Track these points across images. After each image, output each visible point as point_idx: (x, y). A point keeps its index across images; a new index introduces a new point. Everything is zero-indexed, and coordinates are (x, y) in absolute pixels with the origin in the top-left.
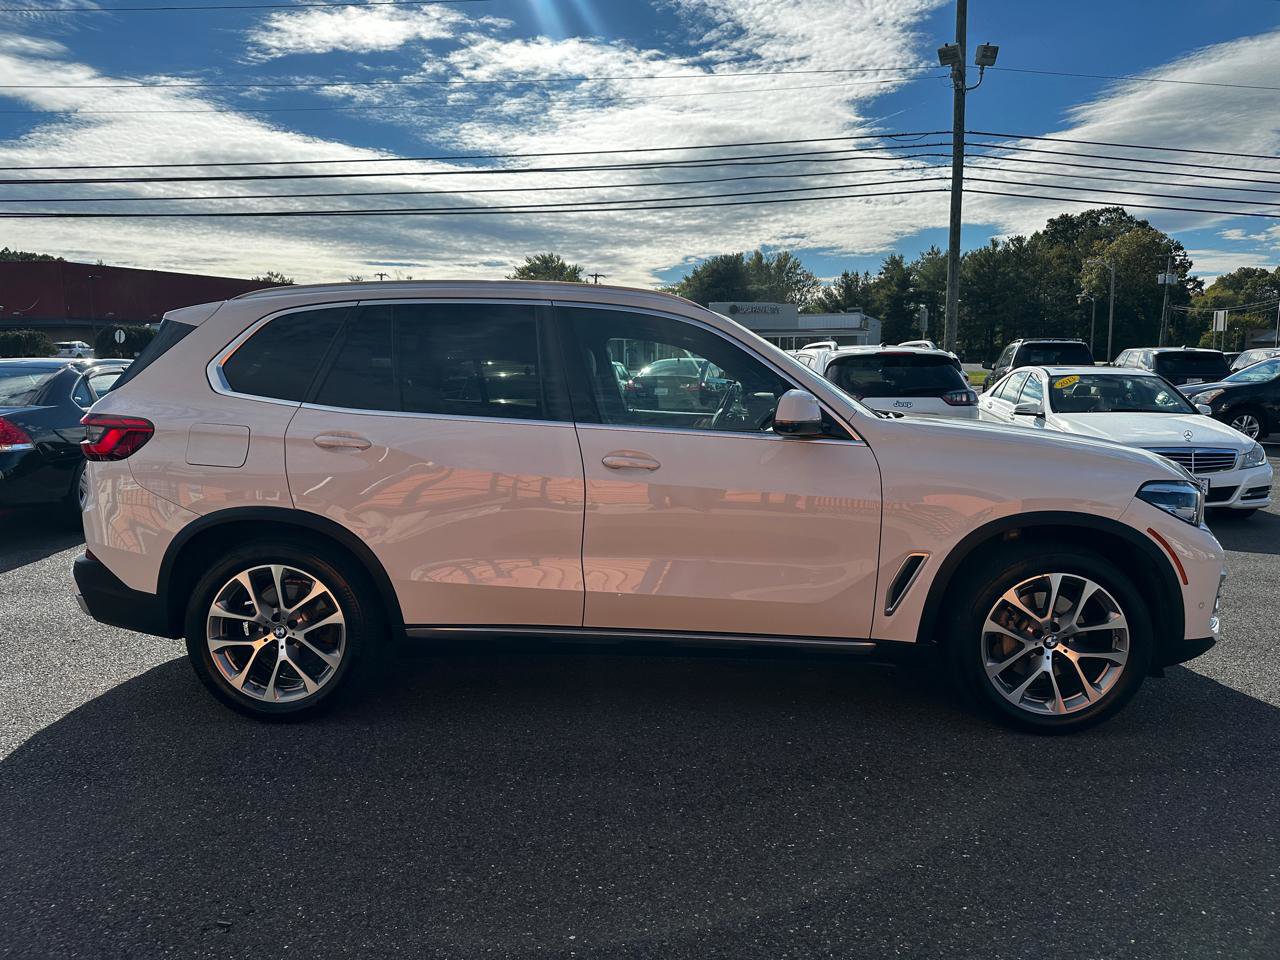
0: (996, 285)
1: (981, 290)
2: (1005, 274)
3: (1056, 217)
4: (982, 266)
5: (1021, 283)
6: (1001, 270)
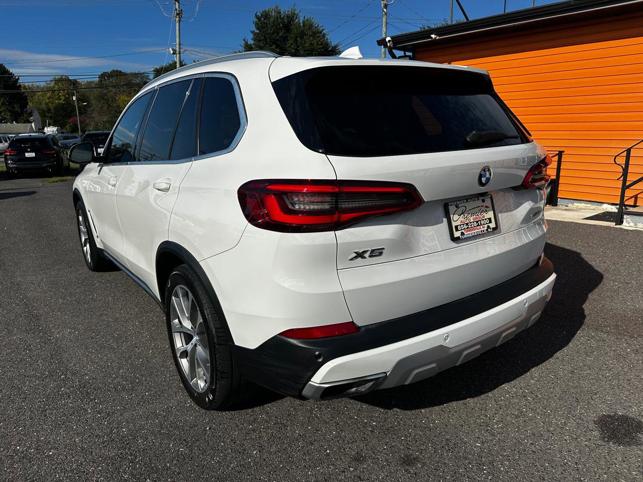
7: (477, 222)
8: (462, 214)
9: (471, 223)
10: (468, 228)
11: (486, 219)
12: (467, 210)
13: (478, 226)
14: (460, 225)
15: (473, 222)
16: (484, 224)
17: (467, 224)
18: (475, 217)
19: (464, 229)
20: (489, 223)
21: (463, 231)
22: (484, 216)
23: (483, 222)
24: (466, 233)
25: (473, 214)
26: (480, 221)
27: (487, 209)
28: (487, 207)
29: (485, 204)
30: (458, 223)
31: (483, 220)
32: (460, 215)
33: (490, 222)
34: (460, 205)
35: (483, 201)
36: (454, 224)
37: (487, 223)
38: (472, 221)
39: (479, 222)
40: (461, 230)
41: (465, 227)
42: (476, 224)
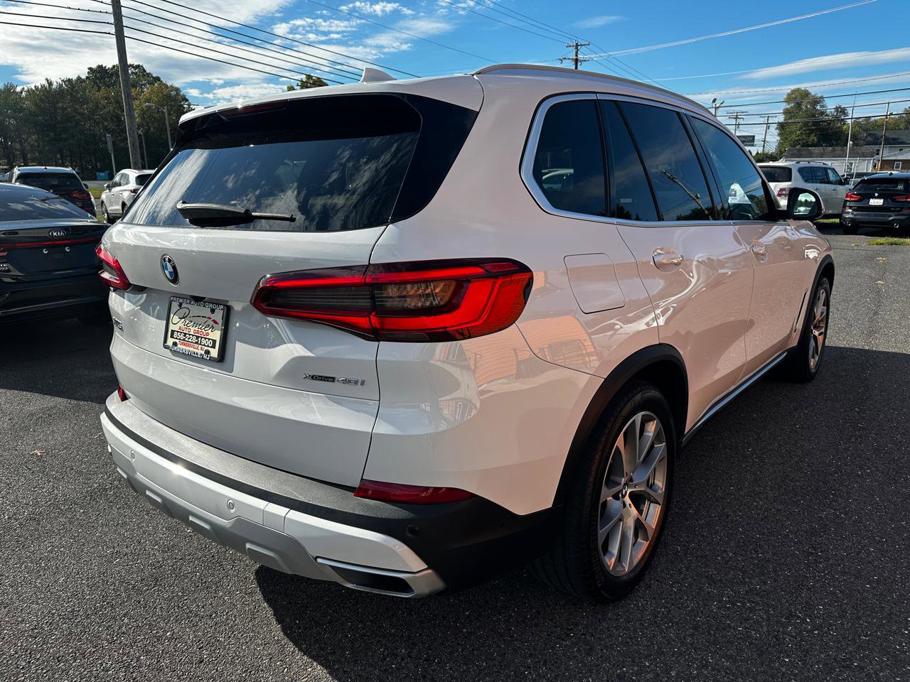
0: (59, 118)
1: (46, 121)
2: (64, 109)
3: (94, 66)
4: (41, 100)
5: (78, 117)
6: (60, 105)
7: (197, 337)
8: (183, 318)
9: (190, 335)
10: (184, 340)
11: (209, 339)
12: (189, 315)
13: (197, 343)
14: (178, 332)
15: (193, 336)
16: (204, 345)
17: (185, 334)
18: (196, 329)
19: (180, 339)
20: (211, 347)
21: (177, 341)
22: (208, 334)
23: (204, 342)
24: (179, 346)
25: (195, 324)
26: (202, 338)
27: (215, 325)
28: (215, 322)
29: (214, 316)
30: (176, 328)
31: (205, 339)
32: (181, 319)
33: (213, 347)
34: (183, 305)
35: (213, 311)
36: (172, 327)
37: (208, 346)
38: (192, 333)
39: (199, 339)
40: (176, 338)
41: (182, 337)
42: (194, 340)
